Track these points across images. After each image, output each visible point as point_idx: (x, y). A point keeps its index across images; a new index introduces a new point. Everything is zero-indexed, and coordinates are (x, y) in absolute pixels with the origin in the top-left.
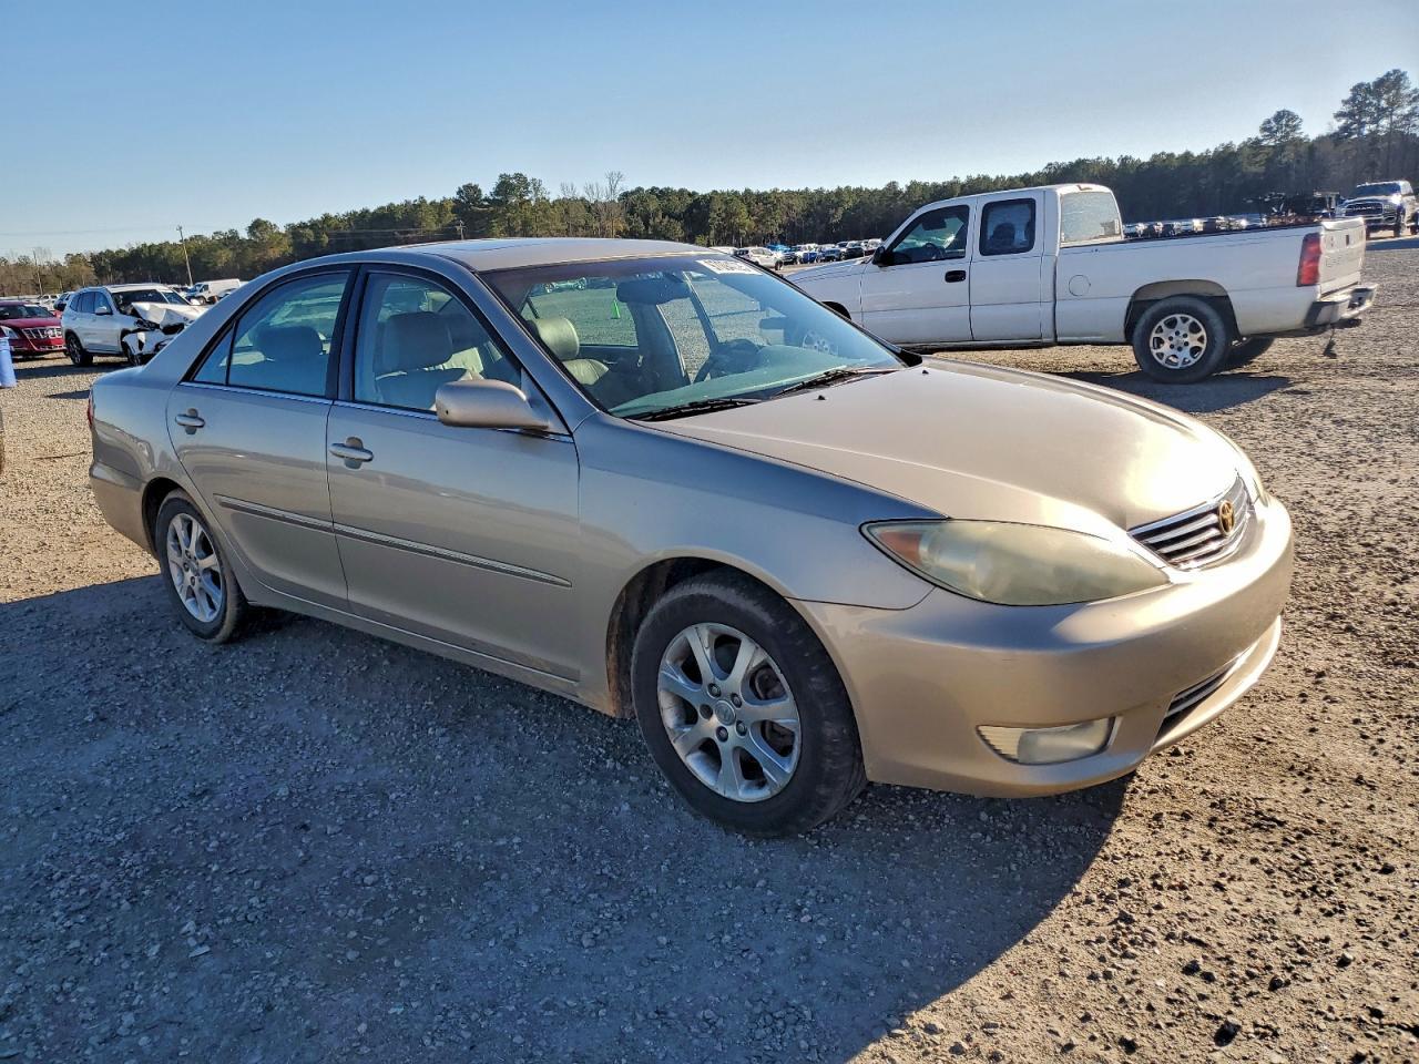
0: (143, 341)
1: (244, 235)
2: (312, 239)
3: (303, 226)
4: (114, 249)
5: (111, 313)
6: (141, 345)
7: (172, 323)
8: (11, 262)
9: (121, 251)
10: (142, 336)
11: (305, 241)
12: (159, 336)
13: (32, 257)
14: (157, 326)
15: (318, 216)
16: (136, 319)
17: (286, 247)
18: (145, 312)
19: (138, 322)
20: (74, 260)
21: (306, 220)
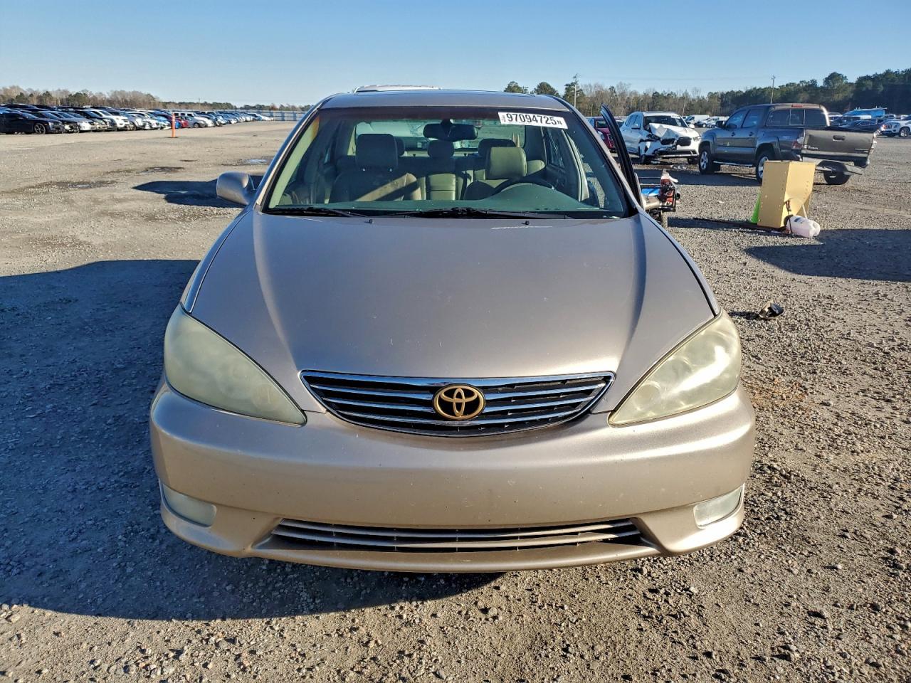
0: (648, 147)
1: (820, 83)
2: (870, 88)
3: (867, 78)
4: (736, 90)
5: (639, 129)
6: (646, 149)
7: (668, 138)
8: (678, 96)
9: (740, 92)
10: (648, 144)
11: (864, 89)
12: (658, 145)
13: (690, 93)
14: (659, 139)
15: (881, 71)
16: (648, 133)
17: (849, 94)
18: (655, 129)
19: (649, 136)
20: (712, 96)
21: (871, 74)
